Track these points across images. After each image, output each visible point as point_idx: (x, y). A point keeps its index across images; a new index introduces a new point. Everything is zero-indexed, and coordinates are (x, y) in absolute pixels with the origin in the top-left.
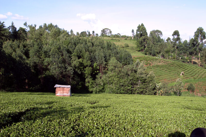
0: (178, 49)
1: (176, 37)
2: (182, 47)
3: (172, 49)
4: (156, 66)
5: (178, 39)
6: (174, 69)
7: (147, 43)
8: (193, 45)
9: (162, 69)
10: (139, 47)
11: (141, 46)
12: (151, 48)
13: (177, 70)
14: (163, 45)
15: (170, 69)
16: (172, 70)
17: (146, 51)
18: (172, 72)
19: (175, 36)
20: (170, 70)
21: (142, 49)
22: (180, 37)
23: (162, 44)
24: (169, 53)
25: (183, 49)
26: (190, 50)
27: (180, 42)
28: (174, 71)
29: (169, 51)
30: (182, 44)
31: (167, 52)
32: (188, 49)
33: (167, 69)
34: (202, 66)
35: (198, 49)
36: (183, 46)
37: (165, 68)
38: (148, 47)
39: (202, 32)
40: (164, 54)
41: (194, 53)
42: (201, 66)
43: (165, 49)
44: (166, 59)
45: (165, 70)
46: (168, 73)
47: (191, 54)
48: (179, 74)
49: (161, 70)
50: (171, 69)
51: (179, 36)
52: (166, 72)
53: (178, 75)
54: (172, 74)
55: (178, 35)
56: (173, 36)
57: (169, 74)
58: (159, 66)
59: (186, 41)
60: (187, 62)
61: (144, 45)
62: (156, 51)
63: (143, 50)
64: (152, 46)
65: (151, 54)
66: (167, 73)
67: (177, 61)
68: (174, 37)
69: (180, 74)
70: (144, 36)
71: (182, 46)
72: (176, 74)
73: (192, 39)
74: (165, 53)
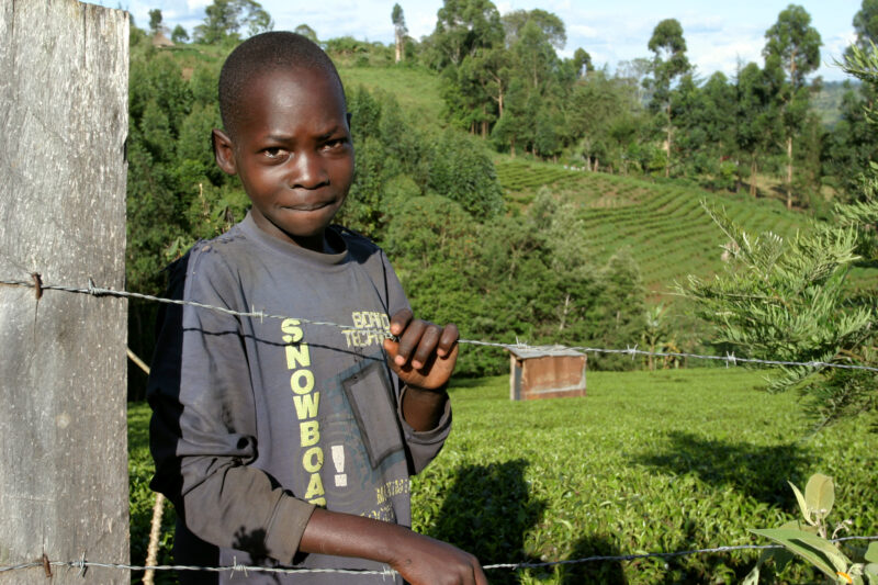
0: (678, 121)
1: (666, 54)
2: (700, 112)
3: (650, 122)
4: (594, 214)
5: (680, 64)
6: (683, 228)
7: (505, 89)
8: (757, 99)
9: (628, 230)
10: (461, 107)
11: (473, 106)
12: (533, 114)
13: (700, 233)
14: (599, 97)
15: (664, 228)
16: (677, 234)
17: (504, 133)
18: (677, 244)
19: (661, 49)
20: (666, 236)
21: (480, 123)
22: (686, 54)
23: (591, 94)
24: (632, 141)
25: (708, 122)
26: (742, 127)
27: (688, 85)
28: (686, 237)
29: (633, 132)
30: (697, 92)
31: (623, 136)
32: (734, 119)
33: (654, 232)
34: (806, 207)
35: (781, 121)
36: (709, 103)
37: (641, 224)
38: (512, 110)
39: (802, 34)
40: (604, 147)
41: (762, 140)
42: (798, 209)
43: (613, 123)
44: (616, 172)
45: (641, 236)
46: (662, 251)
47: (748, 143)
48: (713, 253)
49: (623, 234)
50: (668, 231)
51: (685, 50)
52: (647, 245)
53: (711, 258)
54: (682, 257)
55: (679, 47)
56: (654, 50)
57: (665, 257)
58: (605, 216)
59: (718, 78)
60: (729, 188)
61: (490, 99)
62: (557, 130)
63: (484, 127)
64: (537, 103)
65: (529, 149)
66: (658, 252)
67: (675, 181)
68: (658, 53)
69: (719, 256)
70: (489, 46)
71: (701, 106)
72: (702, 252)
73: (753, 68)
74: (607, 144)
